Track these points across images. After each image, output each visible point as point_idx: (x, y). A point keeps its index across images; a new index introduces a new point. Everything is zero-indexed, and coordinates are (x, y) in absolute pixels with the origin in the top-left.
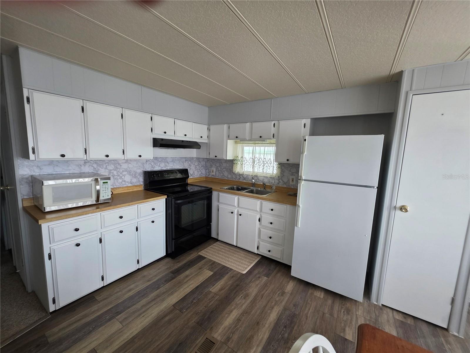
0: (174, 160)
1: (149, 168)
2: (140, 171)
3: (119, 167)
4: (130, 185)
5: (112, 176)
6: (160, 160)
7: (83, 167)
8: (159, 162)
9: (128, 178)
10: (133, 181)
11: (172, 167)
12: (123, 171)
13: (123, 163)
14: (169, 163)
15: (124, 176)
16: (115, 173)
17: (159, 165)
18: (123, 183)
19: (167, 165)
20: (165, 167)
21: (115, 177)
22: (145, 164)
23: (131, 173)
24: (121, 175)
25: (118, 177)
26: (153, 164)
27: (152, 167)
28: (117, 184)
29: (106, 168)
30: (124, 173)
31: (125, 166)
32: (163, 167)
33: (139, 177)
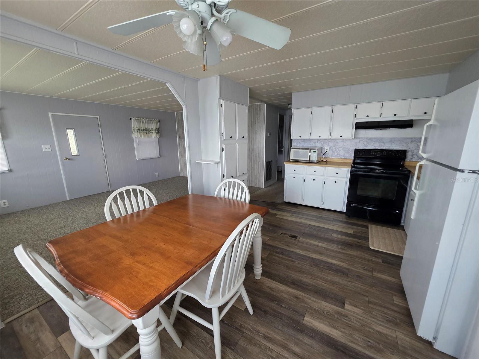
0: (392, 140)
1: (361, 147)
2: (353, 149)
3: (337, 144)
4: (343, 158)
5: (332, 150)
6: (374, 140)
7: (316, 144)
8: (373, 142)
9: (342, 152)
10: (346, 155)
11: (389, 147)
12: (339, 148)
13: (340, 142)
14: (385, 143)
15: (340, 151)
16: (334, 148)
17: (372, 144)
18: (338, 155)
19: (383, 145)
20: (380, 147)
21: (333, 151)
22: (358, 143)
23: (345, 150)
24: (337, 150)
25: (336, 151)
26: (366, 143)
27: (365, 146)
28: (334, 156)
29: (328, 145)
30: (340, 149)
31: (341, 144)
32: (376, 147)
33: (351, 153)
